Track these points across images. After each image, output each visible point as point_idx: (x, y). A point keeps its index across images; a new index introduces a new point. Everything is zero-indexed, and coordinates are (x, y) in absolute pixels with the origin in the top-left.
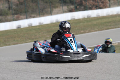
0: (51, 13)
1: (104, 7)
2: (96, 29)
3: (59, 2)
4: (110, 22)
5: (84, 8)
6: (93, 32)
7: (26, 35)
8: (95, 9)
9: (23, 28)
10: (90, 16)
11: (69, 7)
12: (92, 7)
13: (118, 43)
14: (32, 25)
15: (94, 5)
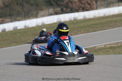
0: (36, 16)
1: (91, 9)
2: (83, 32)
3: (45, 5)
4: (96, 24)
5: (71, 10)
6: (79, 34)
7: (11, 38)
8: (82, 11)
9: (8, 32)
10: (77, 19)
11: (55, 9)
12: (79, 9)
13: (105, 45)
14: (17, 28)
15: (80, 7)
